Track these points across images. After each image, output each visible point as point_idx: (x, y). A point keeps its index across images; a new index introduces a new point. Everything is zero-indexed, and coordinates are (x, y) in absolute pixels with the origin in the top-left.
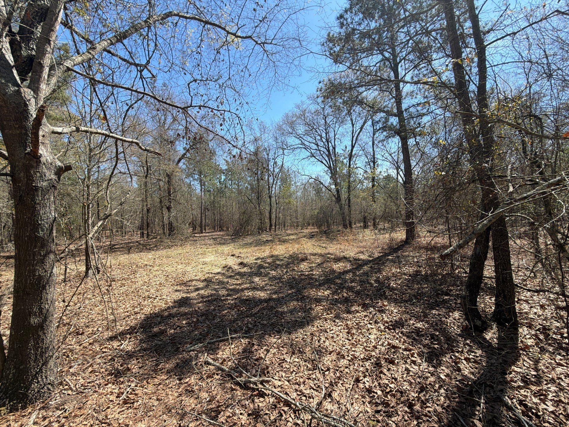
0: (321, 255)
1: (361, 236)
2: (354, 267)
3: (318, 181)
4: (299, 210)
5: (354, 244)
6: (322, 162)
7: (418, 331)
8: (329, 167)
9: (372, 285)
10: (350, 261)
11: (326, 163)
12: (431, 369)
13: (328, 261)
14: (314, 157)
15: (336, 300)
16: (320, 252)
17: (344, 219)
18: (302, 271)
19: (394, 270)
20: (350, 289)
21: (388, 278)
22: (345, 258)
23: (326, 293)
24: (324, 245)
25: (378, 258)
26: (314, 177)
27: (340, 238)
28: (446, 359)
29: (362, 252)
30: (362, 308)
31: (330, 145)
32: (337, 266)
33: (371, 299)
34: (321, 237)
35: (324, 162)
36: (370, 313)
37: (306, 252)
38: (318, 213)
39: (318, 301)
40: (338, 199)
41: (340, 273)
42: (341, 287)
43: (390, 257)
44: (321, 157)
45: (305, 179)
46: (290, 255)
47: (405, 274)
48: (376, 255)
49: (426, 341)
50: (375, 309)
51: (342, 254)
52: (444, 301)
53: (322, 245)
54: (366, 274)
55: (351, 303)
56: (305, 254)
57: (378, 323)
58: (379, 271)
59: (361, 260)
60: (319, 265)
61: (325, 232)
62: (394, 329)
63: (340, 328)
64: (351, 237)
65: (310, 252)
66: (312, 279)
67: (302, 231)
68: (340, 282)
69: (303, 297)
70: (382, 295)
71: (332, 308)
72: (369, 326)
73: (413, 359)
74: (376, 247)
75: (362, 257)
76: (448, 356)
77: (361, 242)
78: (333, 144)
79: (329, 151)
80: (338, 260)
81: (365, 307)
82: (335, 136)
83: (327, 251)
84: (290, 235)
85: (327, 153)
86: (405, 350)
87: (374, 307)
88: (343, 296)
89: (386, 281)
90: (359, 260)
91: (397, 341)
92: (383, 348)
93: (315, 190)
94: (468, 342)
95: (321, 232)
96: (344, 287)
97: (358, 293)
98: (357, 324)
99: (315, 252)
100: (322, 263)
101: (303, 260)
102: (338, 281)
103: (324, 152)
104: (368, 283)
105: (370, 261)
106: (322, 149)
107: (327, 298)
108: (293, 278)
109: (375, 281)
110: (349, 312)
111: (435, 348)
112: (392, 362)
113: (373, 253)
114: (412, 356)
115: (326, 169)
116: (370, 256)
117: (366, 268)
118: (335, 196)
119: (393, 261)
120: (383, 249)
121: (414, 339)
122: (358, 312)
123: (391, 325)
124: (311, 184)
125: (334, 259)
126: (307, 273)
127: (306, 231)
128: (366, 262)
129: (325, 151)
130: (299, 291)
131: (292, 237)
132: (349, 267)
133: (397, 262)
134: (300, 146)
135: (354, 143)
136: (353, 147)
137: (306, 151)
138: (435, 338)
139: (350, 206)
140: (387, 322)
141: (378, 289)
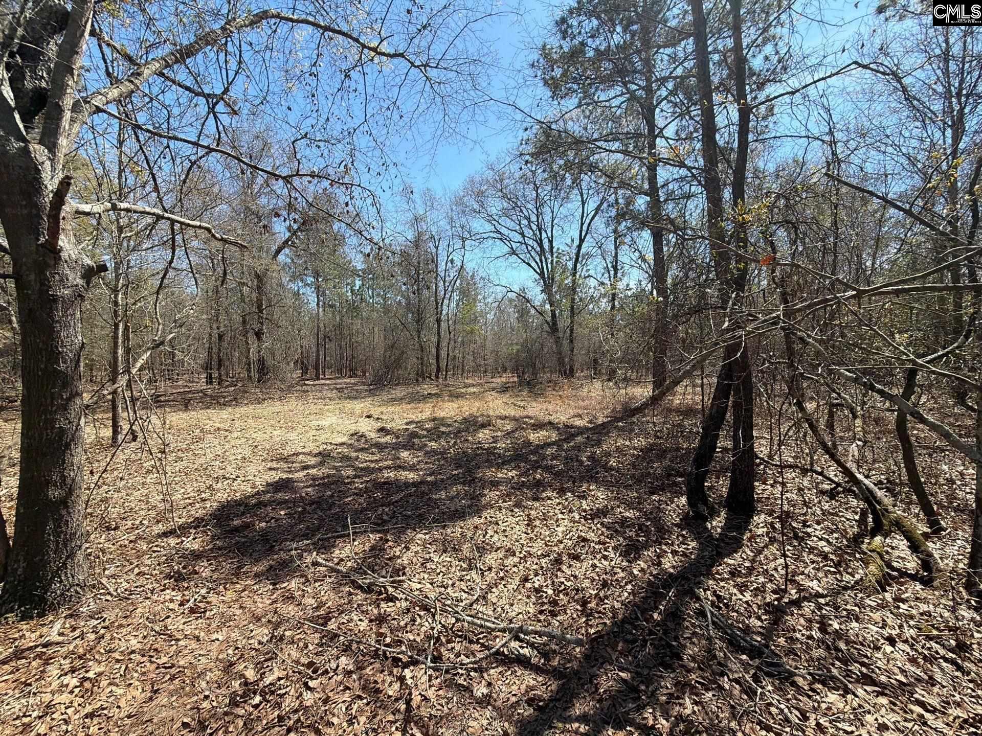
0: (514, 419)
1: (585, 390)
2: (563, 437)
3: (523, 298)
4: (489, 345)
5: (571, 403)
6: (529, 265)
7: (623, 522)
8: (542, 274)
9: (581, 463)
10: (558, 429)
11: (536, 268)
12: (625, 564)
13: (523, 428)
14: (517, 255)
15: (523, 484)
16: (513, 413)
17: (561, 362)
18: (480, 443)
19: (620, 442)
20: (548, 469)
21: (608, 454)
22: (550, 423)
23: (510, 474)
24: (522, 404)
25: (602, 425)
26: (516, 288)
27: (549, 392)
28: (649, 553)
29: (580, 416)
30: (557, 493)
31: (544, 235)
32: (536, 435)
33: (574, 482)
34: (520, 391)
35: (533, 264)
36: (566, 499)
37: (491, 413)
38: (518, 351)
39: (495, 484)
40: (554, 327)
41: (538, 445)
42: (535, 466)
43: (620, 424)
44: (528, 255)
45: (500, 292)
46: (465, 419)
47: (634, 448)
48: (600, 421)
49: (631, 534)
50: (574, 494)
51: (547, 418)
52: (676, 484)
53: (519, 403)
54: (578, 448)
55: (544, 487)
56: (489, 416)
57: (574, 511)
58: (599, 443)
59: (576, 427)
60: (508, 434)
61: (528, 383)
62: (592, 519)
63: (517, 519)
64: (569, 392)
65: (497, 413)
66: (494, 454)
67: (494, 380)
68: (535, 458)
69: (474, 480)
70: (592, 477)
71: (513, 494)
72: (560, 516)
73: (606, 553)
74: (604, 409)
75: (578, 423)
76: (651, 549)
77: (583, 400)
78: (549, 235)
79: (541, 245)
80: (539, 426)
81: (562, 492)
82: (553, 221)
83: (525, 413)
84: (470, 386)
85: (538, 249)
86: (599, 543)
87: (573, 492)
88: (534, 479)
89: (604, 458)
90: (572, 427)
91: (593, 535)
92: (570, 543)
93: (518, 312)
94: (684, 533)
95: (520, 383)
96: (539, 467)
97: (558, 474)
98: (544, 514)
99: (505, 413)
100: (513, 432)
101: (483, 426)
102: (533, 458)
103: (532, 247)
104: (577, 461)
105: (587, 429)
106: (530, 242)
107: (509, 481)
108: (464, 453)
109: (588, 458)
110: (536, 499)
111: (638, 541)
112: (576, 557)
113: (595, 417)
114: (606, 550)
115: (537, 277)
116: (590, 422)
117: (579, 439)
118: (548, 323)
119: (621, 429)
120: (613, 411)
121: (616, 531)
122: (549, 498)
123: (590, 515)
124: (511, 300)
125: (534, 425)
126: (487, 446)
127: (498, 381)
128: (581, 431)
129: (536, 245)
130: (469, 471)
131: (472, 390)
132: (554, 436)
133: (628, 432)
134: (492, 235)
135: (583, 234)
136: (582, 241)
137: (502, 244)
138: (644, 529)
139: (571, 341)
140: (585, 511)
141: (589, 469)
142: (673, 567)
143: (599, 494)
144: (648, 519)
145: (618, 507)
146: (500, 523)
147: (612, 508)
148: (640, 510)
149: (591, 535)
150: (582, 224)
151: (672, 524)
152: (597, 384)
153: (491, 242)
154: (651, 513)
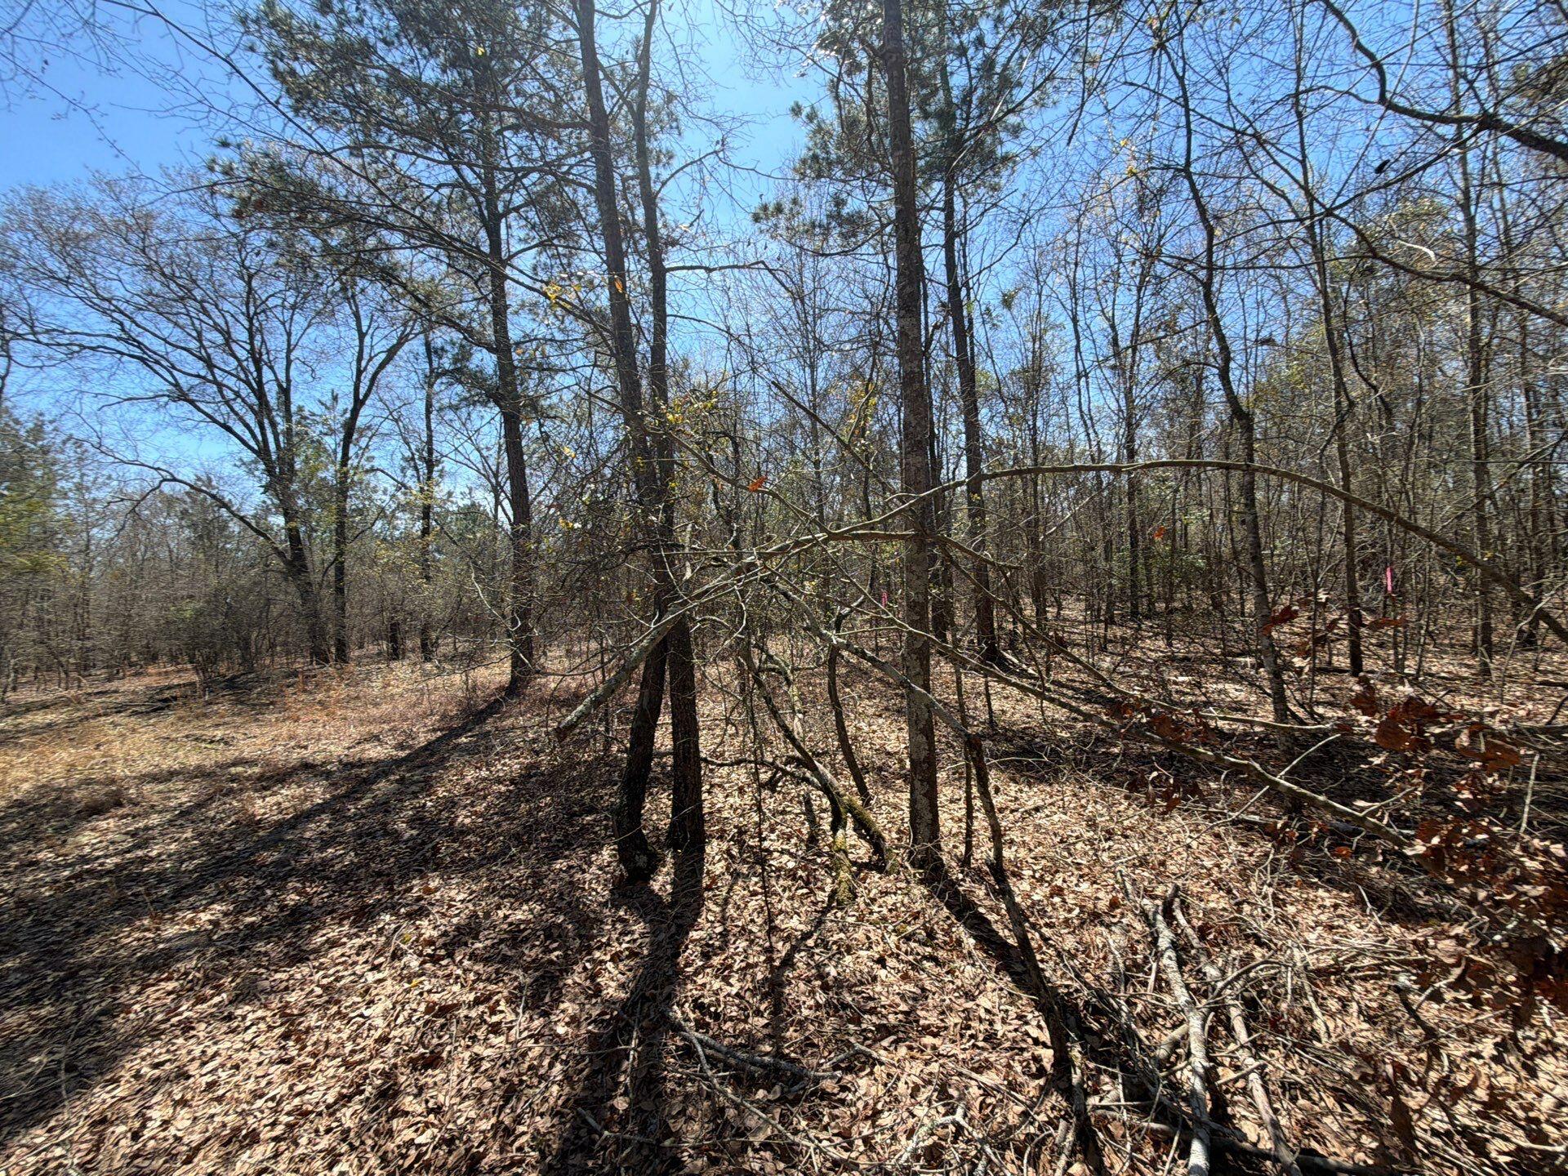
0: (200, 773)
1: (378, 683)
2: (342, 791)
3: (205, 495)
4: (99, 598)
5: (349, 713)
6: (229, 429)
7: (516, 936)
8: (262, 452)
9: (396, 836)
10: (328, 775)
11: (247, 436)
12: (538, 1023)
13: (231, 791)
14: (192, 402)
15: (253, 932)
16: (194, 760)
17: (316, 633)
18: (84, 859)
19: (470, 775)
20: (316, 872)
21: (451, 804)
22: (307, 766)
23: (204, 917)
24: (219, 733)
25: (425, 748)
26: (187, 474)
27: (291, 697)
28: (576, 977)
29: (375, 738)
30: (353, 924)
31: (267, 375)
32: (271, 800)
33: (389, 885)
34: (209, 703)
35: (239, 428)
36: (380, 931)
37: (120, 771)
38: (199, 613)
39: (157, 963)
40: (296, 561)
41: (280, 824)
42: (278, 877)
43: (464, 740)
44: (224, 409)
45: (136, 481)
46: (20, 804)
47: (499, 781)
48: (422, 739)
49: (533, 953)
50: (397, 914)
51: (295, 756)
52: (585, 829)
53: (210, 733)
54: (383, 807)
55: (312, 920)
56: (113, 782)
57: (404, 953)
58: (427, 786)
59: (370, 762)
60: (182, 814)
61: (231, 684)
62: (451, 955)
63: (248, 1036)
64: (341, 691)
65: (142, 767)
66: (138, 878)
67: (115, 684)
68: (276, 855)
69: (72, 975)
70: (426, 861)
71: (225, 970)
72: (371, 977)
73: (495, 1019)
74: (425, 715)
75: (374, 752)
76: (578, 968)
77: (376, 705)
78: (282, 377)
79: (260, 394)
80: (273, 778)
81: (363, 916)
82: (289, 351)
83: (232, 754)
84: (29, 708)
85: (253, 400)
86: (477, 1002)
87: (393, 908)
88: (282, 908)
89: (445, 814)
90: (361, 764)
91: (456, 988)
92: (409, 1031)
93: (193, 526)
95: (208, 685)
96: (289, 875)
97: (345, 879)
98: (326, 988)
99: (167, 764)
100: (199, 806)
101: (96, 810)
102: (270, 857)
103: (237, 394)
104: (386, 833)
105: (398, 762)
106: (231, 382)
107: (203, 940)
108: (21, 903)
109: (411, 822)
110: (298, 957)
111: (551, 962)
112: (433, 1061)
113: (410, 736)
114: (493, 1012)
115: (249, 456)
116: (400, 746)
117: (383, 787)
118: (281, 554)
119: (470, 750)
120: (444, 717)
121: (505, 960)
122: (334, 943)
123: (444, 945)
124: (170, 501)
125: (261, 778)
126: (110, 862)
127: (132, 686)
128: (383, 769)
129: (245, 391)
130: (52, 954)
131: (40, 718)
132: (319, 793)
133: (480, 752)
134: (112, 343)
135: (362, 391)
136: (359, 403)
137: (145, 371)
138: (556, 932)
139: (340, 590)
140: (430, 942)
141: (416, 846)
142: (622, 986)
143: (453, 893)
144: (556, 912)
145: (498, 907)
146: (193, 1069)
147: (487, 915)
148: (540, 899)
149: (456, 993)
150: (359, 372)
151: (600, 904)
152: (402, 670)
153: (108, 360)
154: (561, 898)
